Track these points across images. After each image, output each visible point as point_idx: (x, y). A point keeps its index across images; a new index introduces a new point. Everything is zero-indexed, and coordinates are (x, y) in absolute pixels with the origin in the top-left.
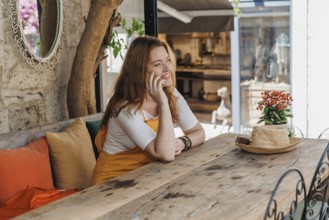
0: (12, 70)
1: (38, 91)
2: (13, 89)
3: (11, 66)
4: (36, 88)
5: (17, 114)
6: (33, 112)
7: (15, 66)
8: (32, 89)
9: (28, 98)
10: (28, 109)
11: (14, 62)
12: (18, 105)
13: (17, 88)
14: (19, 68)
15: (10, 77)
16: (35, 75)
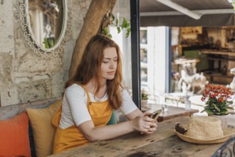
0: (22, 58)
1: (46, 73)
2: (23, 71)
3: (22, 55)
4: (44, 71)
5: (27, 90)
6: (41, 88)
7: (25, 55)
8: (40, 71)
9: (37, 78)
10: (36, 86)
11: (25, 52)
12: (27, 83)
13: (27, 71)
14: (29, 56)
15: (20, 63)
16: (42, 62)
